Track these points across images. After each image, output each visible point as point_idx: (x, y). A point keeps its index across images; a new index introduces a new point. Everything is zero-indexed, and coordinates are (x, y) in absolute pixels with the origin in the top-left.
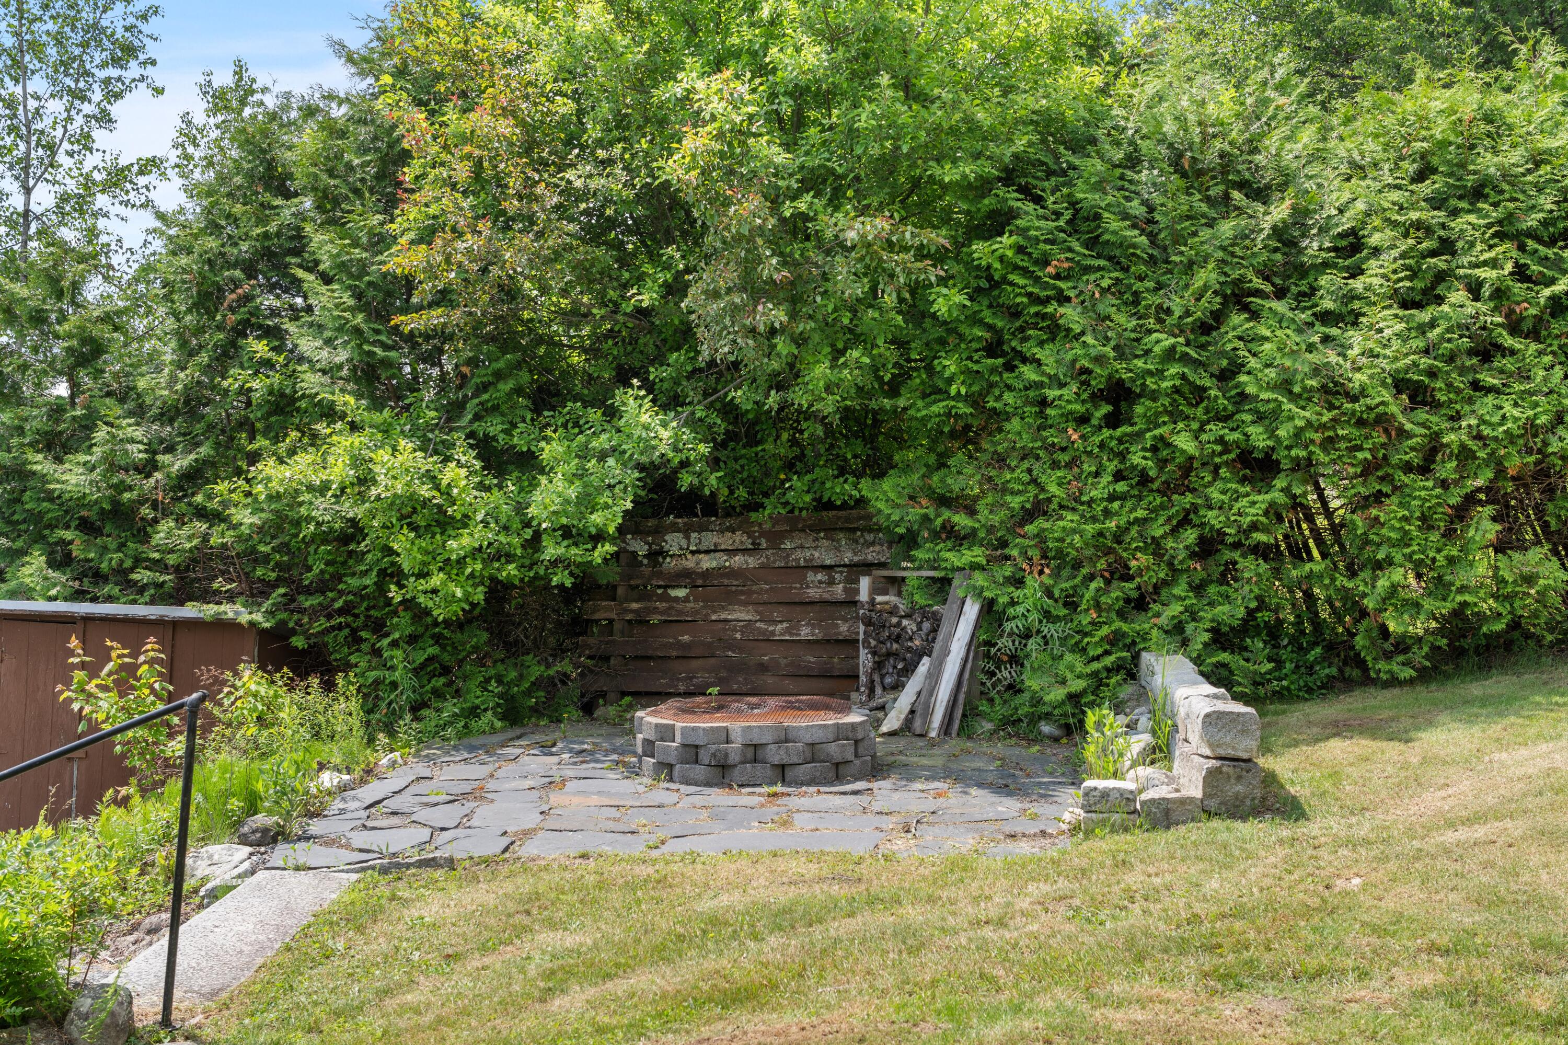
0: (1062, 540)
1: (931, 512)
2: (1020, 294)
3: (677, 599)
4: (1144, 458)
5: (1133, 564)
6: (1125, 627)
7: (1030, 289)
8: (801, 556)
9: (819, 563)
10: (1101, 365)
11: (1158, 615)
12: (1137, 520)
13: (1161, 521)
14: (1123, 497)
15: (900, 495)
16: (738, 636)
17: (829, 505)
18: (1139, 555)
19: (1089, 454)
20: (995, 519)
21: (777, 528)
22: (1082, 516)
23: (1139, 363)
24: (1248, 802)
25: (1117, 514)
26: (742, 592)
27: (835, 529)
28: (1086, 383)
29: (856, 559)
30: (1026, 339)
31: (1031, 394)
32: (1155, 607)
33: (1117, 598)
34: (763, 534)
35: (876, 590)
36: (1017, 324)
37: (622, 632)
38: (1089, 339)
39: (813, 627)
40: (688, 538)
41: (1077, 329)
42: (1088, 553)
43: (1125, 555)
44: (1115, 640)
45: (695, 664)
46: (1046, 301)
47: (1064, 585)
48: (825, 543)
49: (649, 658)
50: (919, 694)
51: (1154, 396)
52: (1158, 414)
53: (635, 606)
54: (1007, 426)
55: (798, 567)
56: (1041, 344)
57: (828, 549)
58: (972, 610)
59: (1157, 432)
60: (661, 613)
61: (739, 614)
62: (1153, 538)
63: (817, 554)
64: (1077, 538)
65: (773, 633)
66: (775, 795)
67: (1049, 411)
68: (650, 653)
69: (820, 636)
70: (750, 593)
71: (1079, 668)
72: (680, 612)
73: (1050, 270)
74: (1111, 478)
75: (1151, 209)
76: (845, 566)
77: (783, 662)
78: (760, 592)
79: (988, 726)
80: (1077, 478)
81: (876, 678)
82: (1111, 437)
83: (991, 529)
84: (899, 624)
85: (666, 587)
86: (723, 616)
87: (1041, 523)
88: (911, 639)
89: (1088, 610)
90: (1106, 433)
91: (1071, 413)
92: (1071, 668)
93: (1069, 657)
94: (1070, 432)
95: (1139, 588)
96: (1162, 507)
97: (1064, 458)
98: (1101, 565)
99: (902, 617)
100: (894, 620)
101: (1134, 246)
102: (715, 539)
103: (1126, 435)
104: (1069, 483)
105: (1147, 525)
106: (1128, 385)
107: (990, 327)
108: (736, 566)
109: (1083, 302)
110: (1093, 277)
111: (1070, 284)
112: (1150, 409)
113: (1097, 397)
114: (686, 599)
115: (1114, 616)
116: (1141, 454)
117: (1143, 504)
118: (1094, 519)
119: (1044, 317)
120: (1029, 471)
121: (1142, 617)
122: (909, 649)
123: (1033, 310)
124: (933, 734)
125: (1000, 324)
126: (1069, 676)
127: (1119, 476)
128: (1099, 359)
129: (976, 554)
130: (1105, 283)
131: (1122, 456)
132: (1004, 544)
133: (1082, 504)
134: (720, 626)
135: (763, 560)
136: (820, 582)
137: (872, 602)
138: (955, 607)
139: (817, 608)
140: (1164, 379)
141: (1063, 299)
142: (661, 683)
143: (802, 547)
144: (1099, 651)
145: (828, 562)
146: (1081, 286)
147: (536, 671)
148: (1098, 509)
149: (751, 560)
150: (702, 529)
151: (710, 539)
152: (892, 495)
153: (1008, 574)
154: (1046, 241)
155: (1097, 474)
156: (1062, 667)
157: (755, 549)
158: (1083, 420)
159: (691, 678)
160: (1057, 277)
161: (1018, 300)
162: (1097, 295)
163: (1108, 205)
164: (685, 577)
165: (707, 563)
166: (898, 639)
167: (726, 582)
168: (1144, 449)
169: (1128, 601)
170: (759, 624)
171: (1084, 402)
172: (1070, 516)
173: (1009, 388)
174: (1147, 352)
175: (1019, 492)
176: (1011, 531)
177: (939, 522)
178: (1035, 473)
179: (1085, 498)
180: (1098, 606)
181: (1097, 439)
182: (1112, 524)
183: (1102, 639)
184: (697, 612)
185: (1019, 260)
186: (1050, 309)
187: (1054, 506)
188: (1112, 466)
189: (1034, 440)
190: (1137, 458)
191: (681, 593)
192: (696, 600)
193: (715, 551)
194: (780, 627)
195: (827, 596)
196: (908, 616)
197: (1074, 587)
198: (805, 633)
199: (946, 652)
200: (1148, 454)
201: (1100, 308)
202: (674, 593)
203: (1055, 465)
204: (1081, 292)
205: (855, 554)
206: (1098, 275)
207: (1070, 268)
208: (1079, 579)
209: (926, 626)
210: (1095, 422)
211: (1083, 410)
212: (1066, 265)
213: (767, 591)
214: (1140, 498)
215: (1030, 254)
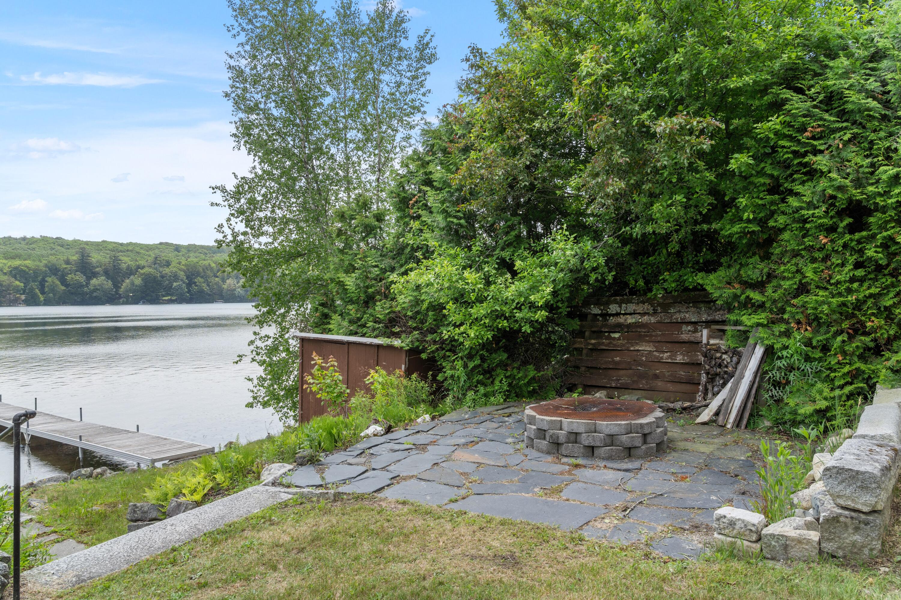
0: (816, 309)
1: (739, 292)
2: (787, 152)
3: (614, 338)
4: (876, 252)
5: (869, 324)
6: (863, 367)
7: (794, 148)
8: (678, 317)
9: (688, 320)
10: (842, 192)
11: (888, 359)
12: (871, 296)
13: (891, 295)
14: (861, 280)
15: (720, 282)
16: (644, 359)
17: (686, 289)
18: (873, 318)
19: (837, 252)
20: (776, 296)
21: (667, 301)
22: (831, 293)
23: (871, 188)
24: (866, 551)
25: (857, 291)
26: (647, 336)
27: (698, 302)
28: (833, 205)
29: (709, 318)
30: (794, 181)
31: (796, 215)
32: (887, 354)
33: (857, 347)
34: (659, 304)
35: (709, 337)
36: (788, 173)
37: (587, 356)
38: (833, 175)
39: (684, 355)
40: (620, 307)
41: (825, 169)
42: (835, 317)
43: (863, 318)
44: (855, 375)
45: (622, 372)
46: (805, 155)
47: (819, 338)
48: (693, 309)
49: (600, 368)
50: (724, 400)
51: (884, 209)
52: (887, 222)
53: (593, 341)
54: (781, 237)
55: (677, 323)
56: (803, 183)
57: (694, 313)
58: (759, 351)
59: (885, 234)
60: (606, 346)
61: (645, 347)
62: (885, 307)
63: (687, 316)
64: (825, 307)
65: (662, 358)
66: (577, 466)
67: (808, 226)
68: (598, 366)
69: (688, 361)
70: (651, 336)
71: (826, 392)
72: (615, 345)
73: (807, 134)
74: (851, 267)
75: (884, 84)
76: (703, 322)
77: (667, 374)
78: (656, 336)
79: (767, 424)
80: (828, 268)
81: (710, 387)
82: (851, 240)
83: (774, 301)
84: (721, 357)
85: (609, 332)
86: (637, 348)
87: (803, 298)
88: (726, 366)
89: (836, 354)
90: (848, 237)
91: (821, 225)
92: (820, 392)
93: (819, 385)
94: (821, 237)
95: (875, 340)
96: (893, 285)
97: (818, 255)
98: (845, 325)
99: (723, 353)
100: (718, 355)
101: (869, 110)
102: (634, 308)
103: (863, 237)
104: (822, 271)
105: (881, 298)
106: (864, 203)
107: (771, 176)
108: (644, 322)
109: (832, 152)
110: (838, 135)
111: (821, 142)
112: (880, 219)
113: (841, 214)
114: (619, 339)
115: (856, 359)
116: (873, 249)
117: (878, 284)
118: (840, 294)
119: (805, 165)
120: (797, 265)
121: (879, 360)
122: (726, 372)
123: (796, 162)
124: (729, 426)
125: (776, 173)
126: (818, 397)
127: (858, 265)
128: (841, 188)
129: (762, 317)
130: (846, 138)
131: (861, 252)
132: (783, 311)
133: (831, 285)
134: (635, 353)
135: (659, 318)
136: (689, 331)
137: (708, 344)
138: (750, 349)
139: (687, 345)
140: (891, 197)
141: (816, 152)
142: (604, 382)
143: (680, 312)
144: (842, 382)
145: (693, 320)
146: (830, 142)
147: (532, 373)
148: (842, 288)
149: (652, 319)
150: (629, 302)
151: (631, 307)
152: (715, 282)
153: (782, 330)
154: (805, 116)
155: (843, 265)
156: (814, 392)
157: (655, 312)
158: (831, 229)
159: (618, 380)
160: (813, 138)
161: (786, 156)
162: (841, 146)
163: (851, 85)
164: (619, 327)
165: (630, 320)
166: (720, 366)
167: (639, 330)
168: (876, 246)
169: (867, 349)
170: (655, 353)
171: (832, 217)
172: (821, 293)
173: (784, 213)
174: (878, 181)
175: (789, 279)
176: (787, 302)
177: (743, 297)
178: (800, 266)
179: (832, 281)
180: (844, 353)
181: (841, 242)
182: (852, 298)
183: (844, 374)
184: (624, 345)
185: (786, 131)
186: (806, 160)
187: (812, 286)
188: (852, 259)
189: (798, 245)
190: (870, 253)
191: (617, 335)
192: (624, 339)
193: (634, 314)
194: (666, 355)
195: (692, 339)
196: (726, 353)
197: (827, 339)
198: (679, 358)
199: (742, 377)
200: (880, 250)
201: (844, 154)
202: (613, 335)
203: (814, 260)
204: (830, 146)
205: (709, 315)
206: (842, 133)
207: (822, 132)
208: (831, 334)
209: (735, 359)
210: (839, 230)
211: (831, 222)
212: (819, 130)
213: (660, 335)
214: (876, 279)
215: (793, 126)
